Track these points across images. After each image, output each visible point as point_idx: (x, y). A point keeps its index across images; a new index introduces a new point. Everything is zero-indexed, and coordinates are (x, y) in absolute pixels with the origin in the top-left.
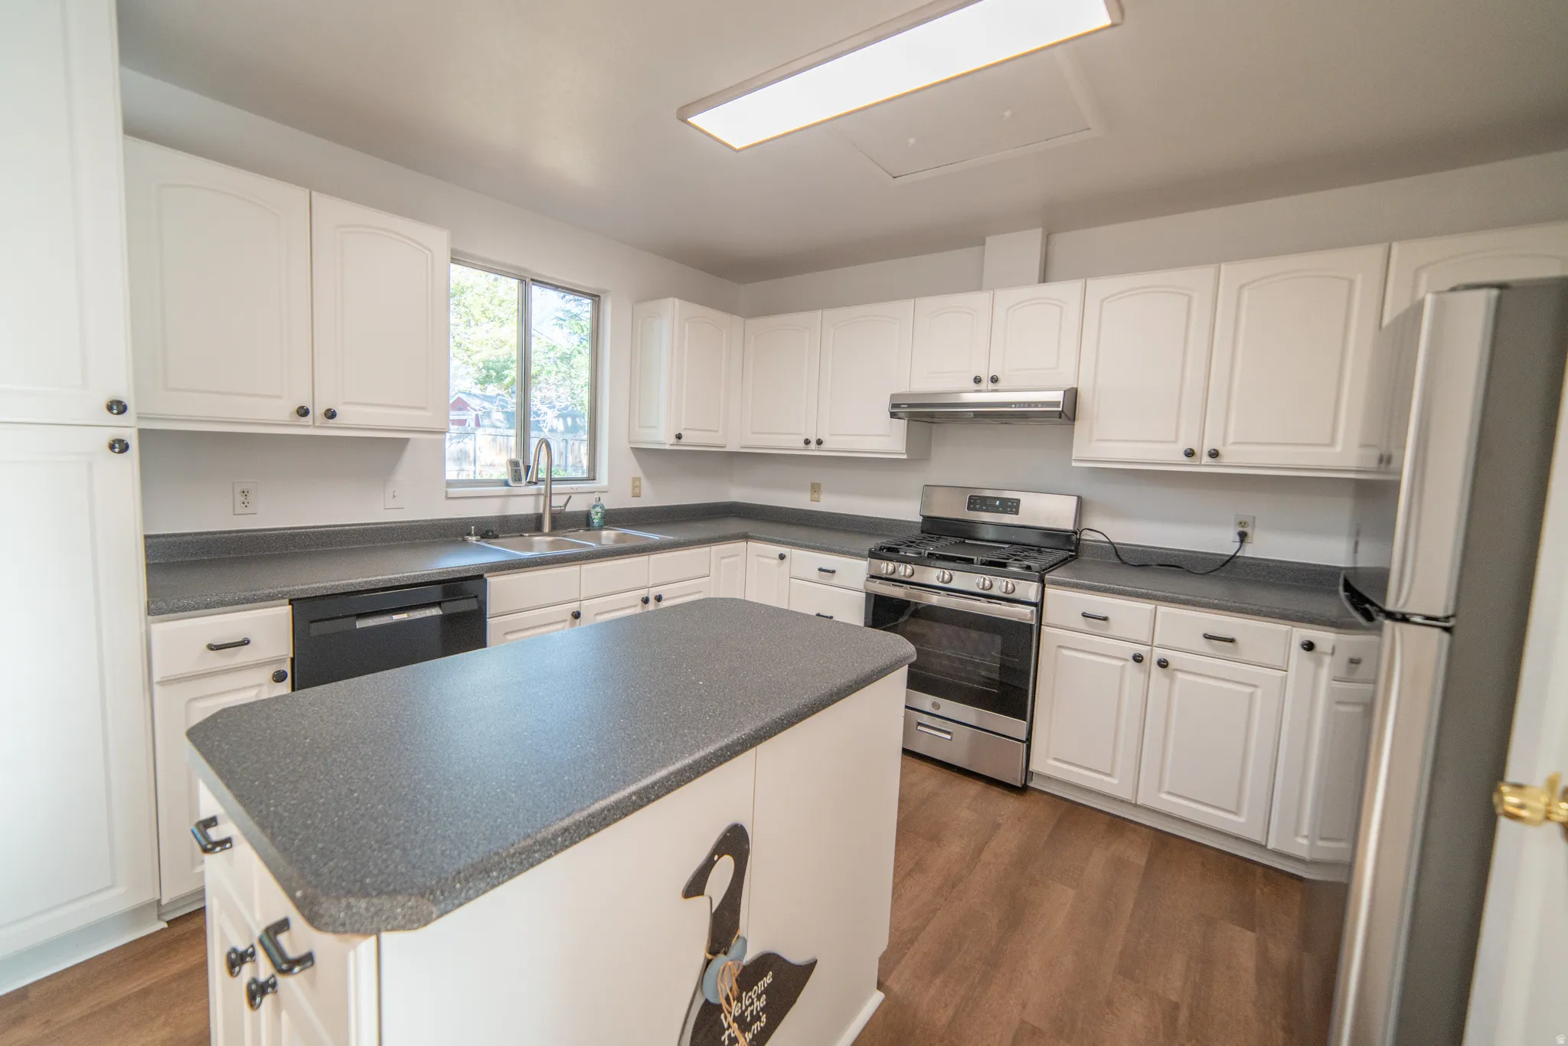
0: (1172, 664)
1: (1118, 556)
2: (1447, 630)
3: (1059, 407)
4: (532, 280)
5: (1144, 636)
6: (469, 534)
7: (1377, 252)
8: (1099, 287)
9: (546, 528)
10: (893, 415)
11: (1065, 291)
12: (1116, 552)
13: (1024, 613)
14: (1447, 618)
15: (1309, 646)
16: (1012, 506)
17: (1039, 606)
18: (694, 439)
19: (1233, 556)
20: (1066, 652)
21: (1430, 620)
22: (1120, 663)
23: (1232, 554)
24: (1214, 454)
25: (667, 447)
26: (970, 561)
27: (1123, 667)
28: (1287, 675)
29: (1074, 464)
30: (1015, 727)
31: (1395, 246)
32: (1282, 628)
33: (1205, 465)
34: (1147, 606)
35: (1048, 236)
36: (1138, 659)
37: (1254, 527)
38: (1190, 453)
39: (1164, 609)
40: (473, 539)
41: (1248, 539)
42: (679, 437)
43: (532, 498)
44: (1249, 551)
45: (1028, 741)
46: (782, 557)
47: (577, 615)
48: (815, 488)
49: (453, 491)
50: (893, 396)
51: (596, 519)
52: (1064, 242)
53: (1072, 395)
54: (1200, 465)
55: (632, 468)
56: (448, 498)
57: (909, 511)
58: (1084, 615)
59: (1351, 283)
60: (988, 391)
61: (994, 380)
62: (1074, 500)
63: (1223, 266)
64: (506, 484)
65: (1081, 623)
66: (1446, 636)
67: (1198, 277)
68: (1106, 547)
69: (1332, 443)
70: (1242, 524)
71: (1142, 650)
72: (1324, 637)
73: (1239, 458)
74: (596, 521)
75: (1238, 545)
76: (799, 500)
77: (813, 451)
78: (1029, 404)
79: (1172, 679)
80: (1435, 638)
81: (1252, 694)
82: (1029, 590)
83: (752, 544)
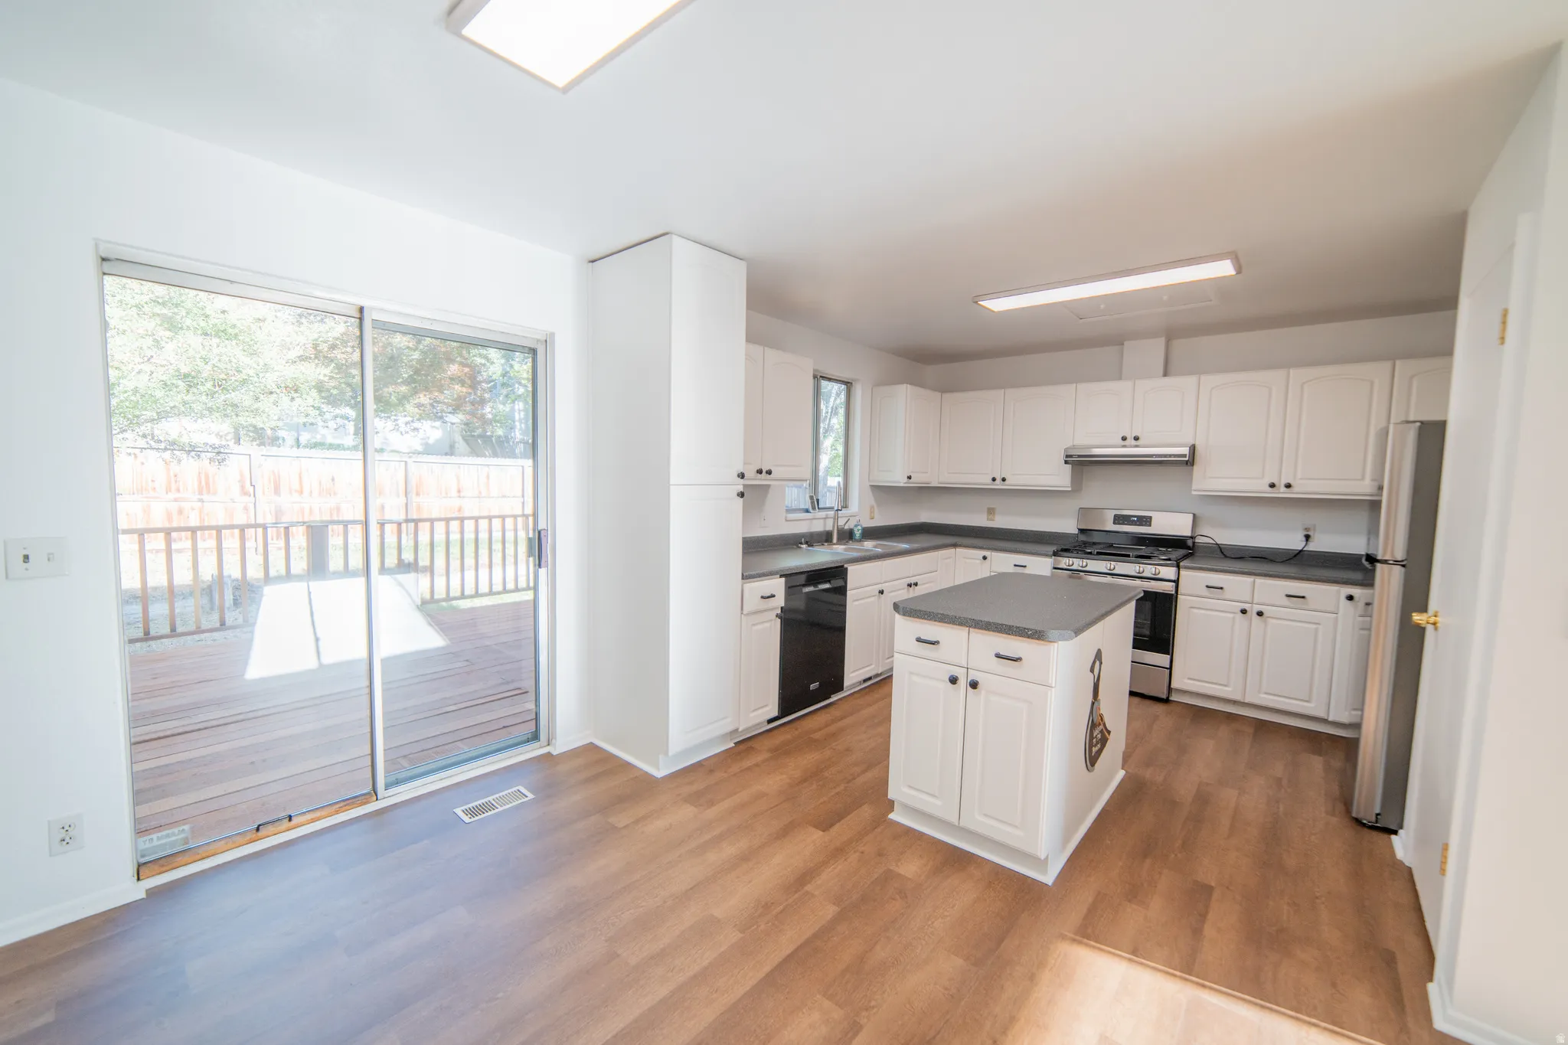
0: (1266, 614)
1: (1222, 553)
2: (1403, 566)
3: (1186, 457)
4: (821, 377)
5: (1248, 599)
6: (801, 543)
7: (1388, 365)
8: (1210, 381)
9: (835, 541)
10: (1066, 462)
11: (1185, 383)
12: (1221, 550)
13: (1168, 588)
14: (1402, 561)
15: (1350, 598)
16: (1145, 521)
17: (1177, 582)
18: (919, 479)
19: (1301, 551)
20: (1195, 611)
21: (1396, 562)
22: (1231, 615)
23: (1300, 548)
24: (1288, 486)
25: (902, 485)
26: (1128, 556)
27: (1234, 618)
28: (1337, 617)
29: (1194, 493)
30: (1162, 659)
31: (1398, 363)
32: (1333, 589)
33: (1283, 492)
34: (1249, 579)
35: (1168, 341)
36: (1244, 612)
37: (1315, 530)
38: (1272, 486)
39: (1259, 581)
40: (804, 546)
41: (1310, 540)
42: (909, 478)
43: (822, 521)
44: (1312, 547)
45: (1170, 668)
46: (985, 558)
47: (881, 592)
48: (991, 512)
49: (791, 516)
50: (1066, 450)
51: (858, 534)
52: (1178, 345)
53: (1193, 449)
54: (1279, 493)
55: (870, 499)
56: (786, 520)
57: (1068, 526)
58: (1207, 587)
59: (1372, 383)
60: (1131, 447)
61: (1136, 439)
62: (1191, 516)
63: (1291, 371)
64: (807, 511)
65: (1206, 592)
66: (1403, 569)
67: (1275, 377)
68: (1215, 547)
69: (1363, 478)
70: (1307, 529)
71: (1246, 606)
72: (1356, 591)
73: (1305, 488)
74: (858, 535)
75: (1304, 543)
76: (980, 520)
77: (998, 485)
78: (1165, 456)
79: (1265, 622)
80: (1398, 571)
81: (1316, 630)
82: (1169, 572)
83: (959, 550)
